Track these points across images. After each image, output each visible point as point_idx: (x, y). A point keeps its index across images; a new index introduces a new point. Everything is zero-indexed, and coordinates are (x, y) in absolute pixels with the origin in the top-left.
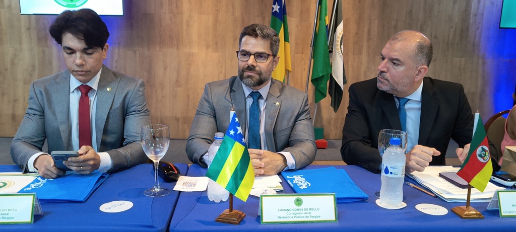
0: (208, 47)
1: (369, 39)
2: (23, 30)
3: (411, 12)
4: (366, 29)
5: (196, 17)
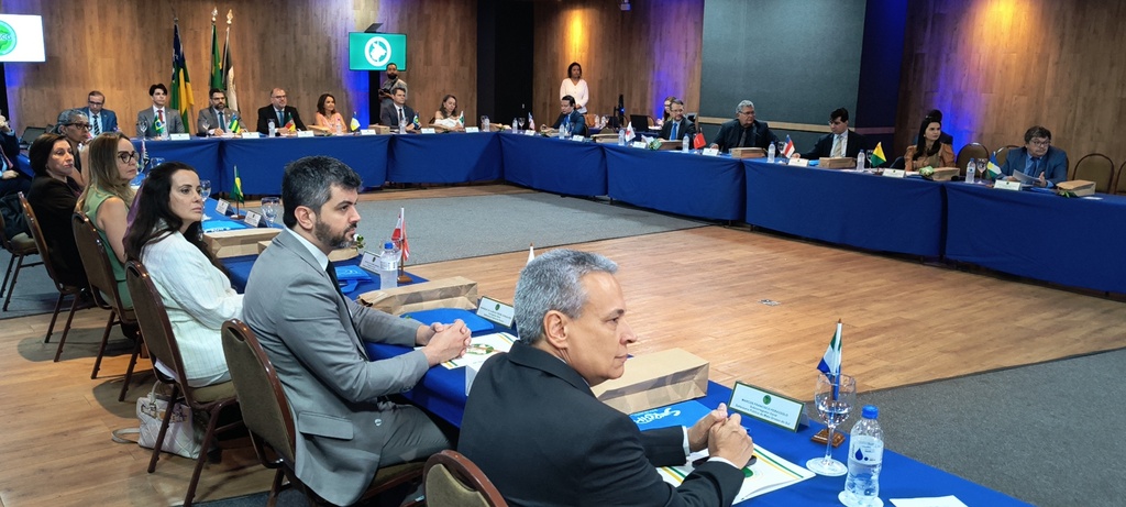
0: (112, 86)
1: (253, 78)
3: (285, 56)
4: (250, 69)
5: (99, 60)
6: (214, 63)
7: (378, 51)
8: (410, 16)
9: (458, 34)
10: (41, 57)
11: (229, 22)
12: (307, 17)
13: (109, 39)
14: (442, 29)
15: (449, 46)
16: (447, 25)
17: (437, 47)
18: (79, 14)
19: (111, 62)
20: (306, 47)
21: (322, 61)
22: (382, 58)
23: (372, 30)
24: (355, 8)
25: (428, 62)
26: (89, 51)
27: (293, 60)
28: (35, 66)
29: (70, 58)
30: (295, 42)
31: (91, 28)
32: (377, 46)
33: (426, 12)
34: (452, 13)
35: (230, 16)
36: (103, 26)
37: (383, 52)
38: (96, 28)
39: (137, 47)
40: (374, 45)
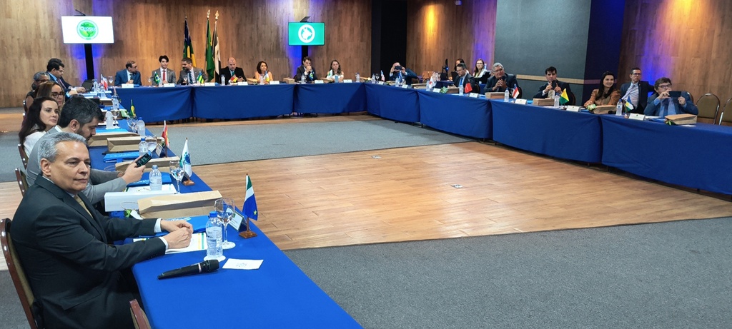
1: (232, 51)
2: (52, 49)
3: (251, 37)
4: (230, 46)
5: (145, 41)
6: (208, 42)
7: (307, 34)
8: (328, 11)
9: (359, 22)
10: (112, 41)
11: (217, 18)
12: (265, 14)
13: (150, 29)
14: (349, 18)
15: (353, 29)
16: (352, 16)
17: (346, 31)
18: (134, 15)
19: (151, 43)
20: (264, 31)
21: (273, 40)
22: (309, 38)
23: (304, 21)
24: (294, 8)
25: (340, 39)
26: (139, 36)
27: (256, 39)
28: (110, 45)
29: (129, 41)
30: (257, 29)
31: (140, 23)
32: (306, 31)
33: (339, 9)
34: (356, 9)
35: (217, 14)
36: (147, 22)
37: (309, 34)
38: (143, 24)
39: (166, 34)
40: (305, 30)
